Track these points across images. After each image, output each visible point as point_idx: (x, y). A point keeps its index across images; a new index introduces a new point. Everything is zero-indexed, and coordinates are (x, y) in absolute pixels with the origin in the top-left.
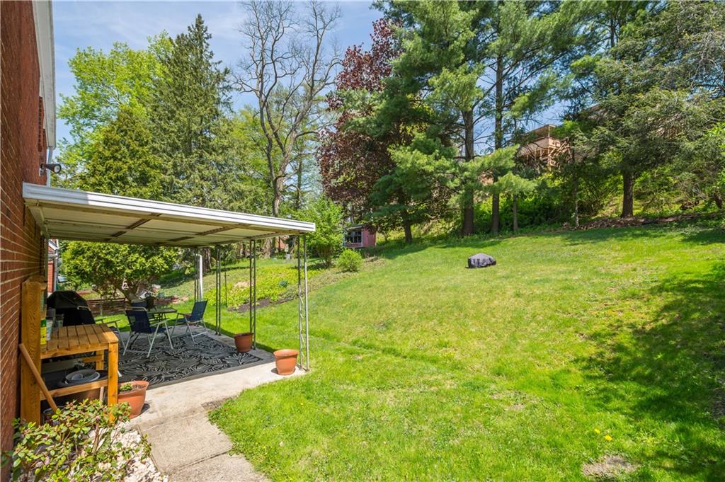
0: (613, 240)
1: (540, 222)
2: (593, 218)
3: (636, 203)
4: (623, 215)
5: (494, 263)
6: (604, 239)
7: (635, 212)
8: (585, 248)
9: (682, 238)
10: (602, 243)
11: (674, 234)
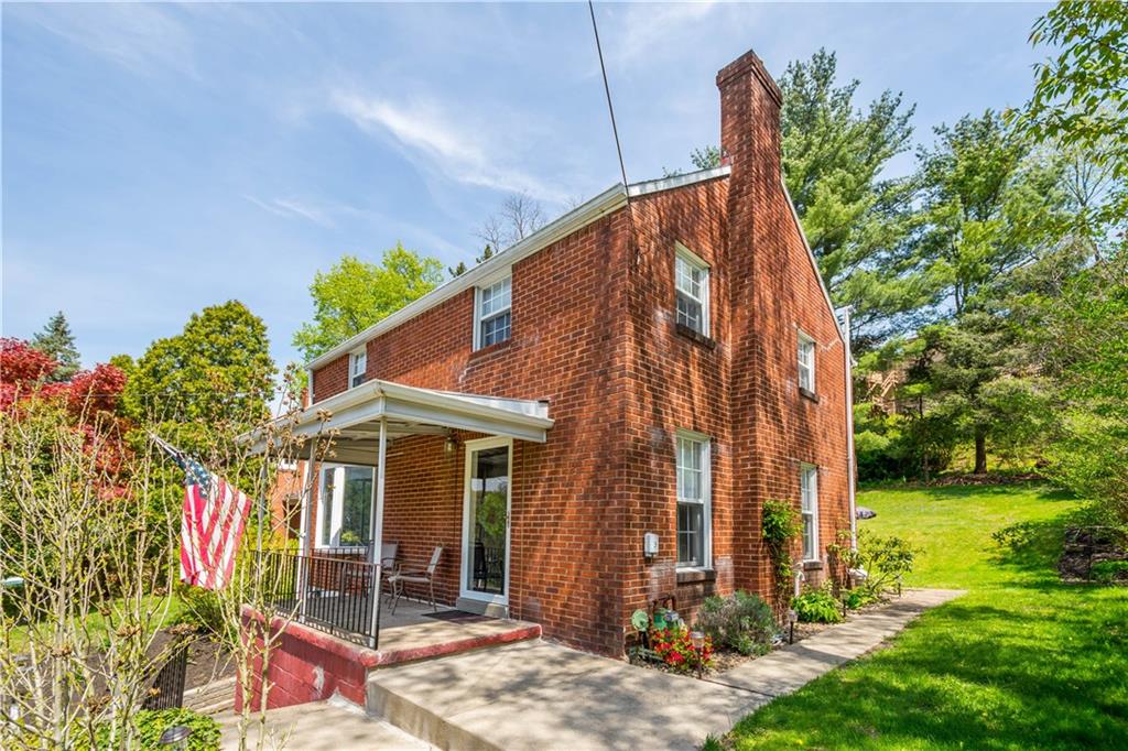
0: (976, 496)
1: (882, 477)
2: (942, 473)
3: (989, 458)
4: (975, 472)
5: (874, 515)
6: (967, 495)
7: (988, 467)
8: (950, 503)
9: (1037, 495)
10: (967, 499)
11: (1030, 492)
